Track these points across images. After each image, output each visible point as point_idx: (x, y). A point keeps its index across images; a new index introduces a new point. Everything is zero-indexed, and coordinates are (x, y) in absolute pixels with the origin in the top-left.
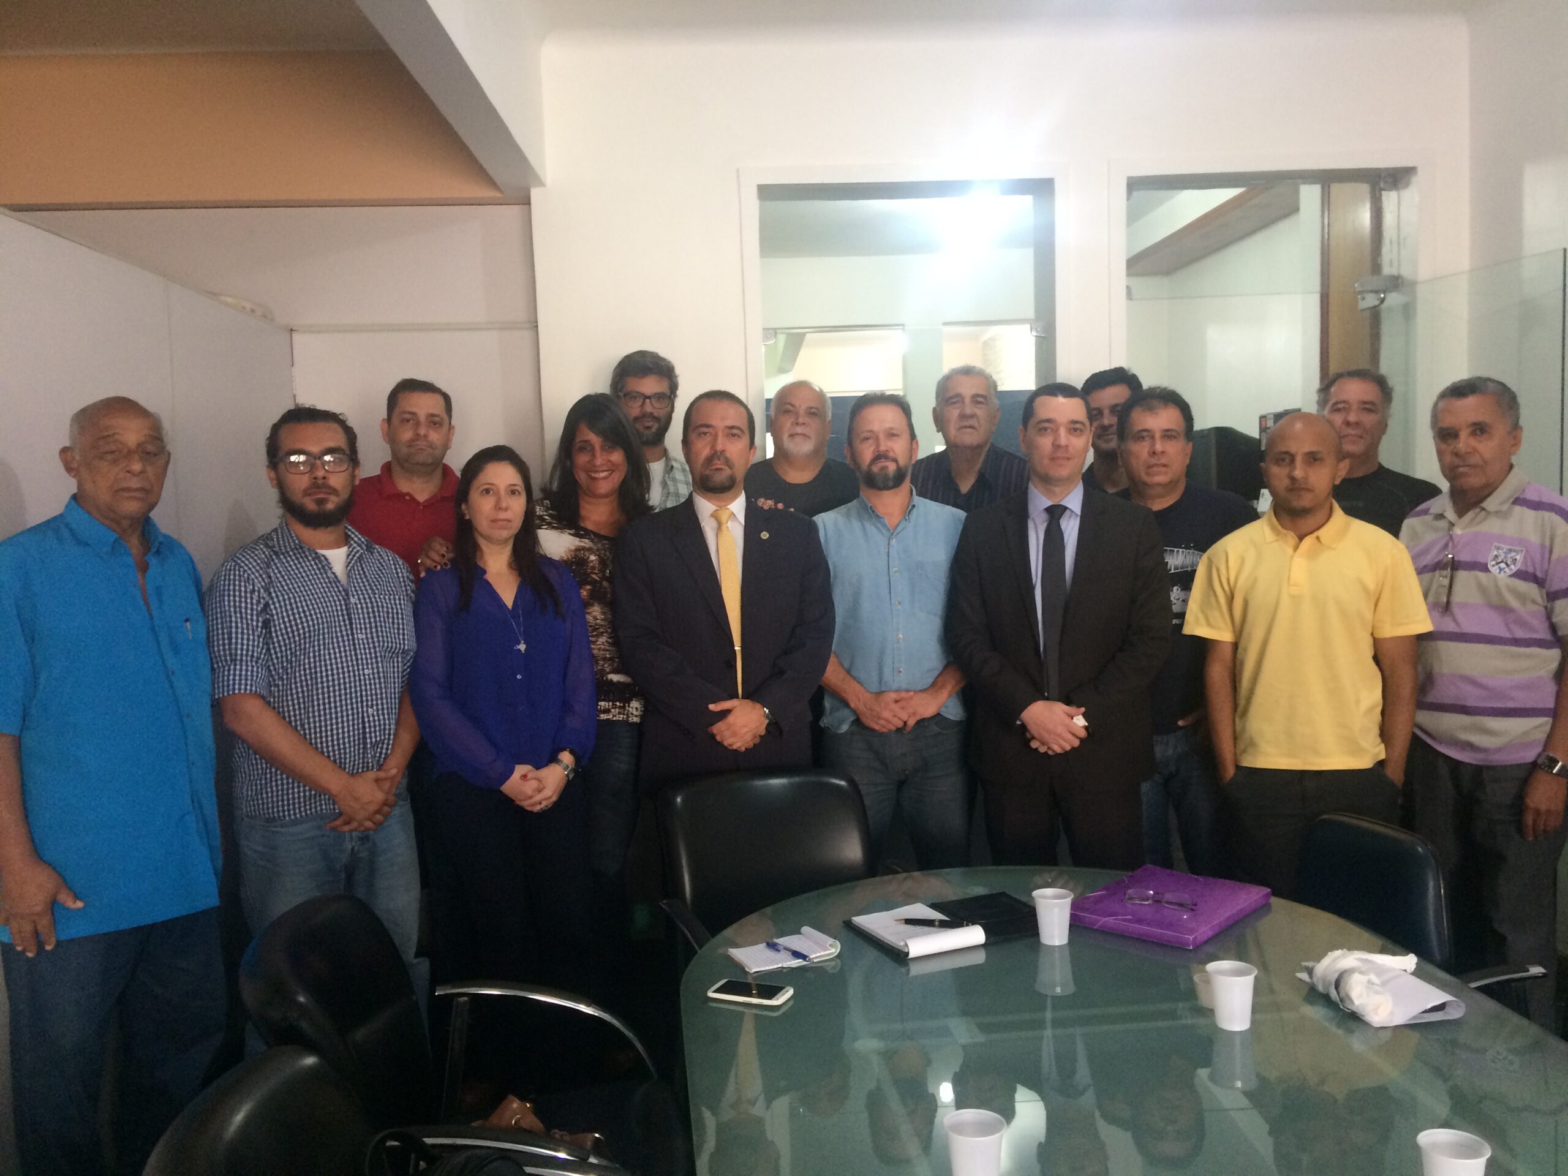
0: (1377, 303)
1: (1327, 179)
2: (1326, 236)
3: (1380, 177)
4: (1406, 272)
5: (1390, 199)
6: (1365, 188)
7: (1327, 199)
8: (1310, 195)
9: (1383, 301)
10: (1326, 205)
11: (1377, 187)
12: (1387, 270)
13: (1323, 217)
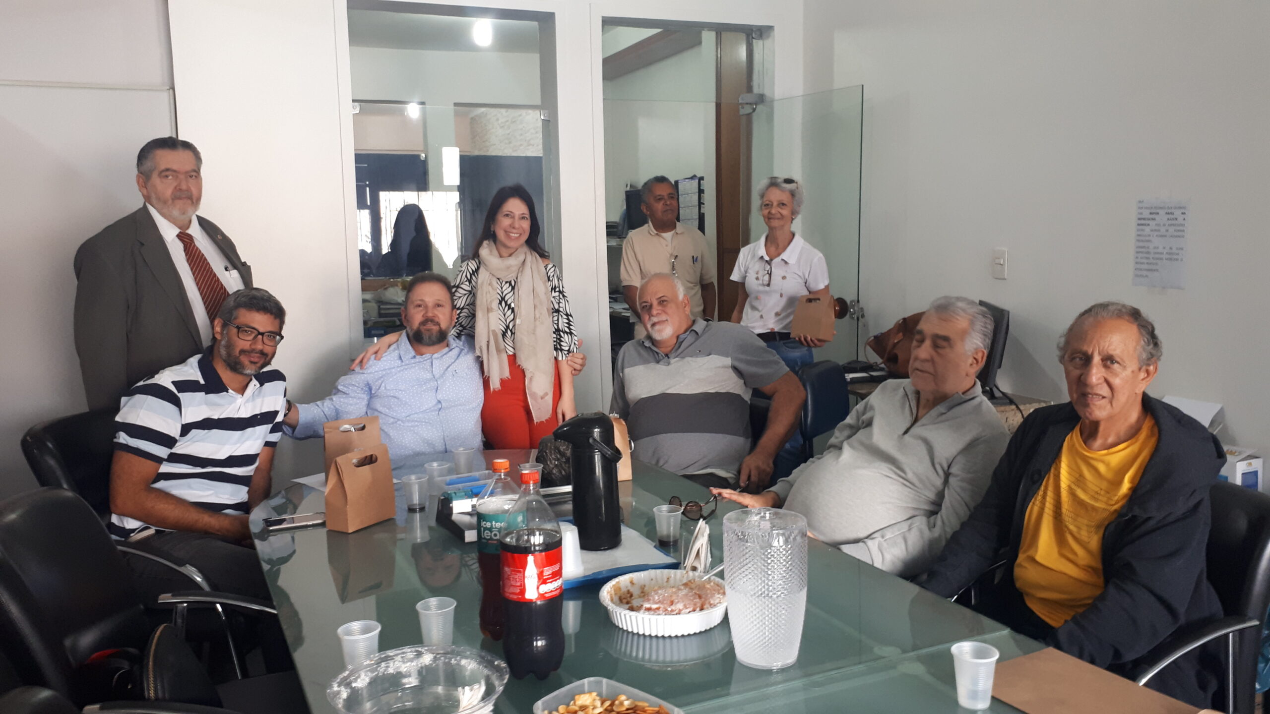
0: (751, 111)
1: (721, 30)
2: (719, 66)
3: (752, 30)
4: (767, 92)
5: (758, 45)
6: (743, 36)
7: (719, 40)
8: (708, 38)
9: (754, 110)
10: (719, 46)
11: (751, 37)
12: (756, 90)
13: (717, 52)
